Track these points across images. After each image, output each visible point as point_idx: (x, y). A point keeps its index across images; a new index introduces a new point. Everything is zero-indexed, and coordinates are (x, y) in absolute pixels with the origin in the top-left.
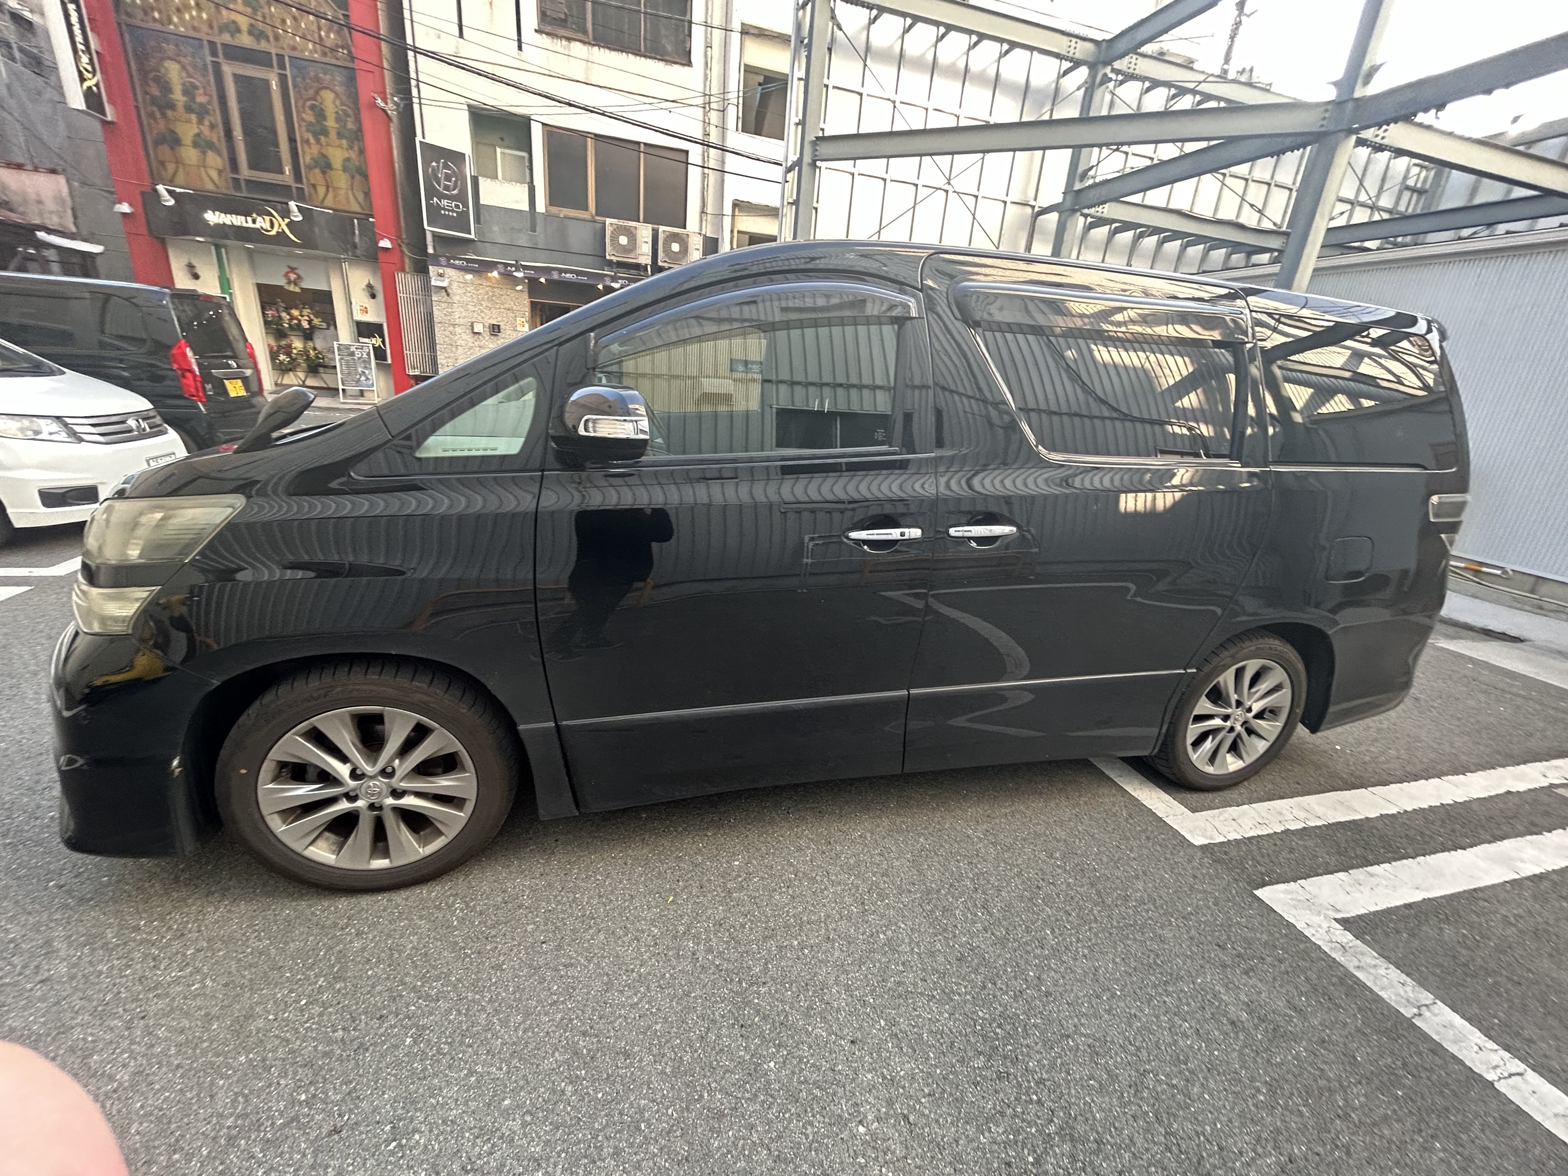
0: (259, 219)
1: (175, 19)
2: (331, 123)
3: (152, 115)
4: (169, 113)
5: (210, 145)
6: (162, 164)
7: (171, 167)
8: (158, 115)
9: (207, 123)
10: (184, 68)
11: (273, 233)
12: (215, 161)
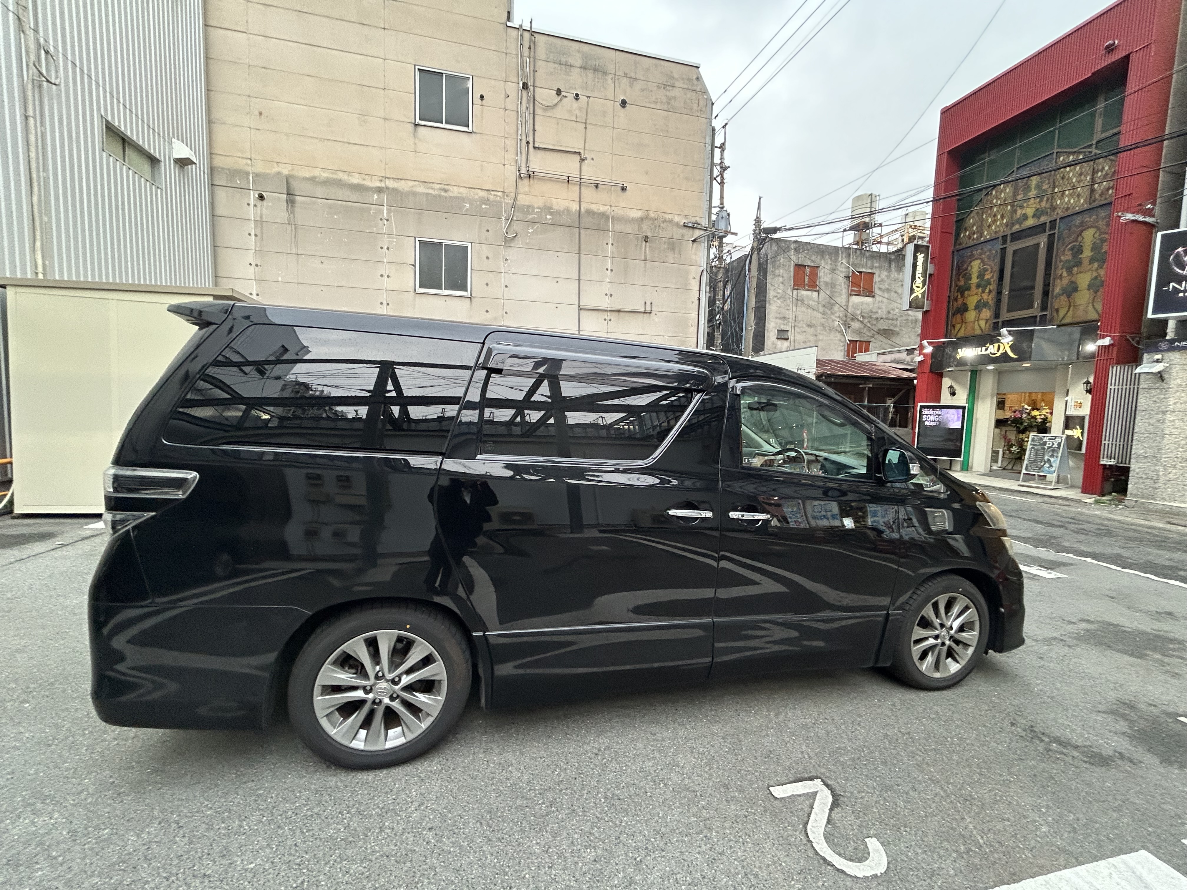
0: (991, 346)
1: (986, 233)
2: (1087, 253)
3: (956, 299)
4: (966, 293)
5: (985, 305)
6: (954, 326)
7: (958, 327)
8: (959, 297)
9: (987, 291)
10: (982, 261)
11: (999, 354)
12: (986, 313)
